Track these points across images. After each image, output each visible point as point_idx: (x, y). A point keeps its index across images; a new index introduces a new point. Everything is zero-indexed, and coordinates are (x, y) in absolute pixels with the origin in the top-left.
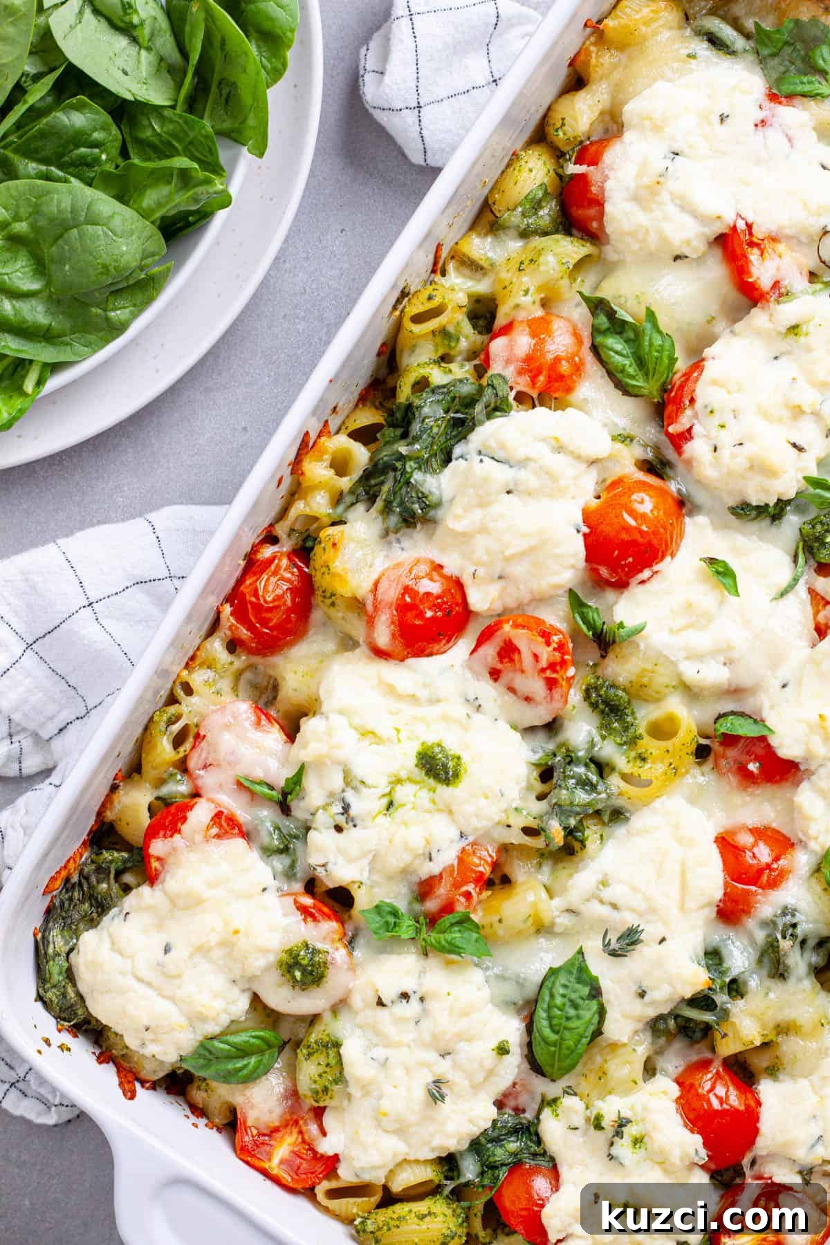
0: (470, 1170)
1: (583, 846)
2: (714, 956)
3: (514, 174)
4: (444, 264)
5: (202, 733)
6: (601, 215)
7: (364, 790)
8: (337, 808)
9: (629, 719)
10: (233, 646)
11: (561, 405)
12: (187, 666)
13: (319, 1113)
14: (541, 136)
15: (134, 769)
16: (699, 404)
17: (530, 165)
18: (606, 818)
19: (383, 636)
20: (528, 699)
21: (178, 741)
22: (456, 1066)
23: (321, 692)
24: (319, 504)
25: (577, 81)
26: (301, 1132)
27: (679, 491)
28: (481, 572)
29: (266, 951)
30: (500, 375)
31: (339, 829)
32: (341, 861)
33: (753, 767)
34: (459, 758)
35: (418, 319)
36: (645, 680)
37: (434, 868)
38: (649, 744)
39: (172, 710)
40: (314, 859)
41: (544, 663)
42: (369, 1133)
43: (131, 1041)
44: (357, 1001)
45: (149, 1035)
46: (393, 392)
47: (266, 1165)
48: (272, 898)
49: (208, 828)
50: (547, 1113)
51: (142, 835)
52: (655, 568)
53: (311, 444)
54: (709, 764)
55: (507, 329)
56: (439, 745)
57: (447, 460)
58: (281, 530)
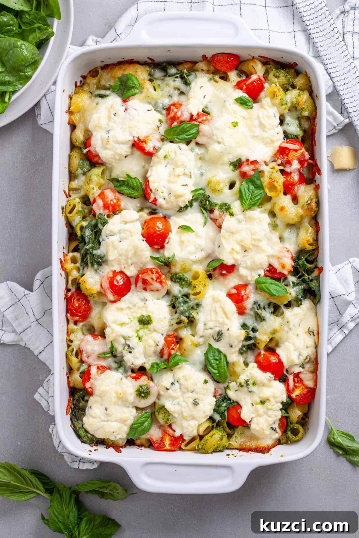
0: (217, 418)
1: (194, 319)
2: (244, 326)
3: (72, 161)
4: (69, 194)
5: (81, 350)
6: (99, 158)
7: (130, 339)
8: (127, 347)
9: (186, 279)
10: (76, 323)
11: (120, 211)
12: (68, 335)
13: (170, 426)
14: (73, 147)
15: (70, 370)
16: (153, 191)
17: (75, 156)
18: (195, 308)
19: (111, 297)
20: (157, 290)
21: (77, 356)
22: (196, 393)
23: (105, 321)
24: (75, 274)
25: (73, 127)
26: (169, 435)
27: (163, 215)
28: (126, 266)
29: (131, 394)
30: (100, 214)
31: (130, 352)
32: (136, 360)
33: (224, 272)
34: (149, 316)
35: (70, 212)
36: (184, 267)
37: (160, 347)
38: (194, 282)
39: (70, 348)
40: (129, 364)
41: (155, 279)
42: (185, 424)
43: (112, 438)
44: (162, 393)
45: (115, 434)
46: (76, 235)
47: (165, 448)
48: (124, 380)
49: (97, 372)
50: (228, 391)
51: (82, 385)
52: (168, 238)
53: (63, 261)
54: (213, 278)
55: (95, 201)
56: (142, 316)
57: (99, 243)
58: (70, 286)
